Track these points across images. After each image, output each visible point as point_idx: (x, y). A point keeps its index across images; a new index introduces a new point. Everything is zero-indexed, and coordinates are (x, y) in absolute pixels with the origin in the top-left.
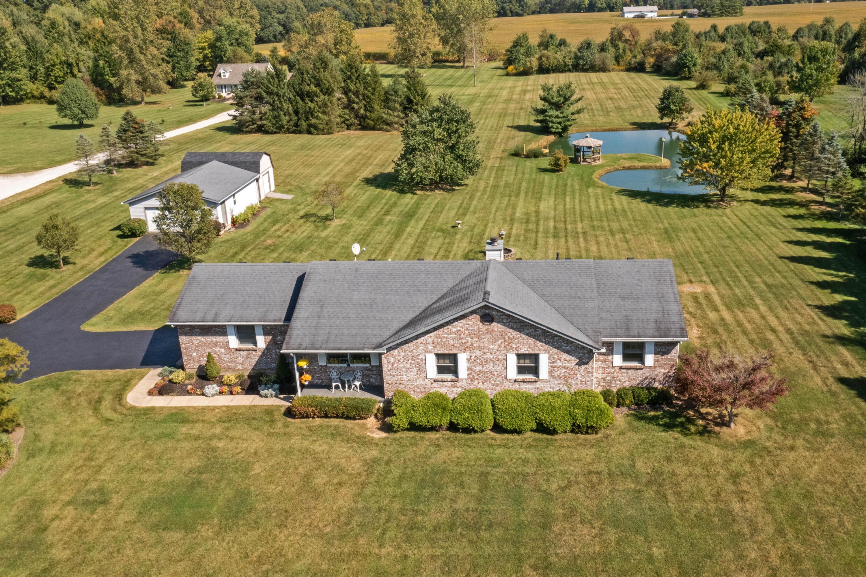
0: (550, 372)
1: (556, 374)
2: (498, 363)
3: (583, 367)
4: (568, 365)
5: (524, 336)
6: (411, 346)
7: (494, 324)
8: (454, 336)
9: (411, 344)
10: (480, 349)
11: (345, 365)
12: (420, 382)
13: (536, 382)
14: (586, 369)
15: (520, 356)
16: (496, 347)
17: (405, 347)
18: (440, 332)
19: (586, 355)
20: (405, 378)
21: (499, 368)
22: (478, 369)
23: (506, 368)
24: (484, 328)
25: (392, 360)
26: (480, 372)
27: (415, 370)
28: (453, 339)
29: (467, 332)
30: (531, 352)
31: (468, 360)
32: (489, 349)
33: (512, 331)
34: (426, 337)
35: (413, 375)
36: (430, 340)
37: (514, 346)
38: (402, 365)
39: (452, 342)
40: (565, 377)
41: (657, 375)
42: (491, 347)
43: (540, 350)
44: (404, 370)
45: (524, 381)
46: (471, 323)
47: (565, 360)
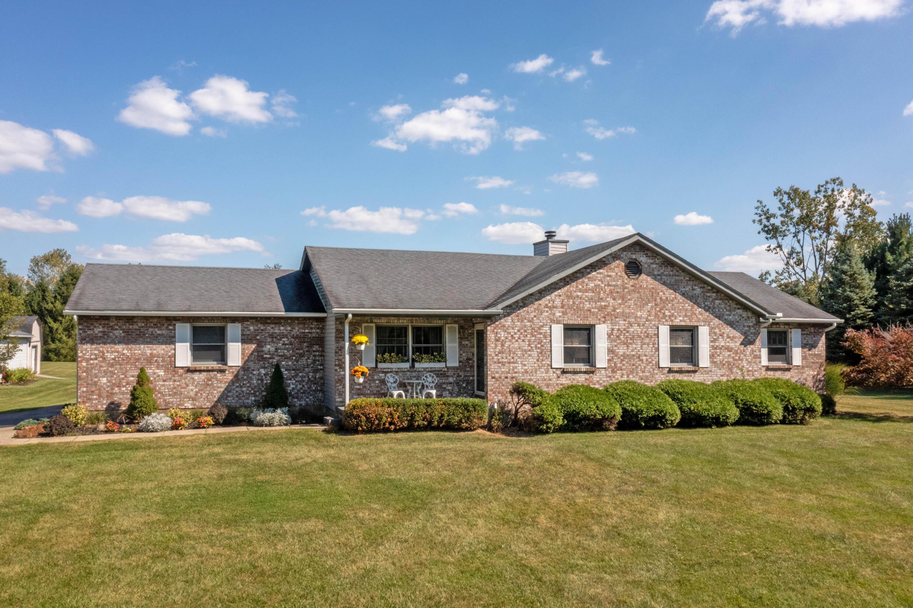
0: (712, 356)
1: (718, 359)
2: (647, 341)
3: (750, 348)
4: (732, 345)
5: (679, 297)
6: (529, 311)
7: (643, 276)
8: (590, 294)
9: (531, 308)
10: (625, 316)
11: (407, 365)
12: (541, 374)
13: (695, 372)
14: (753, 351)
15: (675, 330)
16: (645, 315)
17: (522, 312)
18: (572, 287)
19: (752, 330)
20: (520, 368)
21: (648, 350)
22: (621, 350)
23: (658, 349)
24: (630, 283)
25: (502, 335)
26: (624, 355)
27: (535, 354)
28: (590, 300)
29: (608, 289)
30: (689, 323)
31: (609, 336)
32: (636, 317)
33: (664, 288)
34: (553, 295)
35: (531, 362)
36: (558, 302)
37: (667, 313)
38: (516, 345)
39: (587, 305)
40: (729, 363)
41: (806, 379)
42: (639, 314)
43: (699, 320)
44: (519, 353)
45: (680, 372)
46: (613, 274)
47: (728, 337)
